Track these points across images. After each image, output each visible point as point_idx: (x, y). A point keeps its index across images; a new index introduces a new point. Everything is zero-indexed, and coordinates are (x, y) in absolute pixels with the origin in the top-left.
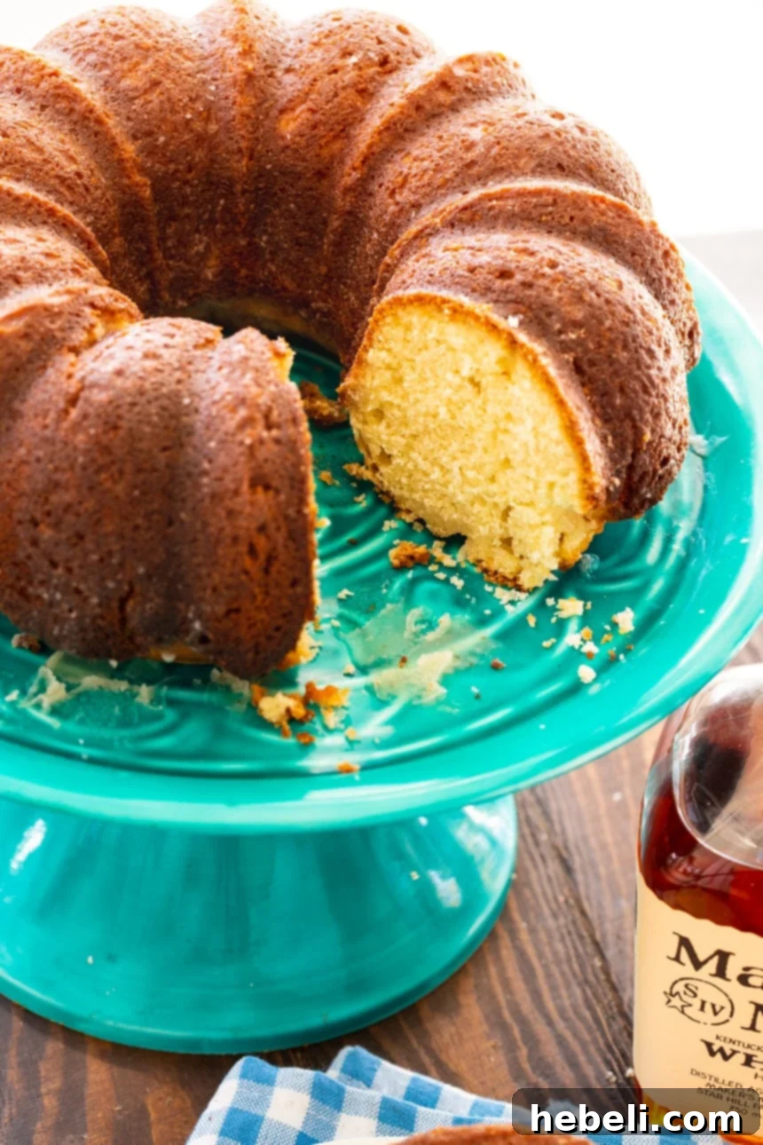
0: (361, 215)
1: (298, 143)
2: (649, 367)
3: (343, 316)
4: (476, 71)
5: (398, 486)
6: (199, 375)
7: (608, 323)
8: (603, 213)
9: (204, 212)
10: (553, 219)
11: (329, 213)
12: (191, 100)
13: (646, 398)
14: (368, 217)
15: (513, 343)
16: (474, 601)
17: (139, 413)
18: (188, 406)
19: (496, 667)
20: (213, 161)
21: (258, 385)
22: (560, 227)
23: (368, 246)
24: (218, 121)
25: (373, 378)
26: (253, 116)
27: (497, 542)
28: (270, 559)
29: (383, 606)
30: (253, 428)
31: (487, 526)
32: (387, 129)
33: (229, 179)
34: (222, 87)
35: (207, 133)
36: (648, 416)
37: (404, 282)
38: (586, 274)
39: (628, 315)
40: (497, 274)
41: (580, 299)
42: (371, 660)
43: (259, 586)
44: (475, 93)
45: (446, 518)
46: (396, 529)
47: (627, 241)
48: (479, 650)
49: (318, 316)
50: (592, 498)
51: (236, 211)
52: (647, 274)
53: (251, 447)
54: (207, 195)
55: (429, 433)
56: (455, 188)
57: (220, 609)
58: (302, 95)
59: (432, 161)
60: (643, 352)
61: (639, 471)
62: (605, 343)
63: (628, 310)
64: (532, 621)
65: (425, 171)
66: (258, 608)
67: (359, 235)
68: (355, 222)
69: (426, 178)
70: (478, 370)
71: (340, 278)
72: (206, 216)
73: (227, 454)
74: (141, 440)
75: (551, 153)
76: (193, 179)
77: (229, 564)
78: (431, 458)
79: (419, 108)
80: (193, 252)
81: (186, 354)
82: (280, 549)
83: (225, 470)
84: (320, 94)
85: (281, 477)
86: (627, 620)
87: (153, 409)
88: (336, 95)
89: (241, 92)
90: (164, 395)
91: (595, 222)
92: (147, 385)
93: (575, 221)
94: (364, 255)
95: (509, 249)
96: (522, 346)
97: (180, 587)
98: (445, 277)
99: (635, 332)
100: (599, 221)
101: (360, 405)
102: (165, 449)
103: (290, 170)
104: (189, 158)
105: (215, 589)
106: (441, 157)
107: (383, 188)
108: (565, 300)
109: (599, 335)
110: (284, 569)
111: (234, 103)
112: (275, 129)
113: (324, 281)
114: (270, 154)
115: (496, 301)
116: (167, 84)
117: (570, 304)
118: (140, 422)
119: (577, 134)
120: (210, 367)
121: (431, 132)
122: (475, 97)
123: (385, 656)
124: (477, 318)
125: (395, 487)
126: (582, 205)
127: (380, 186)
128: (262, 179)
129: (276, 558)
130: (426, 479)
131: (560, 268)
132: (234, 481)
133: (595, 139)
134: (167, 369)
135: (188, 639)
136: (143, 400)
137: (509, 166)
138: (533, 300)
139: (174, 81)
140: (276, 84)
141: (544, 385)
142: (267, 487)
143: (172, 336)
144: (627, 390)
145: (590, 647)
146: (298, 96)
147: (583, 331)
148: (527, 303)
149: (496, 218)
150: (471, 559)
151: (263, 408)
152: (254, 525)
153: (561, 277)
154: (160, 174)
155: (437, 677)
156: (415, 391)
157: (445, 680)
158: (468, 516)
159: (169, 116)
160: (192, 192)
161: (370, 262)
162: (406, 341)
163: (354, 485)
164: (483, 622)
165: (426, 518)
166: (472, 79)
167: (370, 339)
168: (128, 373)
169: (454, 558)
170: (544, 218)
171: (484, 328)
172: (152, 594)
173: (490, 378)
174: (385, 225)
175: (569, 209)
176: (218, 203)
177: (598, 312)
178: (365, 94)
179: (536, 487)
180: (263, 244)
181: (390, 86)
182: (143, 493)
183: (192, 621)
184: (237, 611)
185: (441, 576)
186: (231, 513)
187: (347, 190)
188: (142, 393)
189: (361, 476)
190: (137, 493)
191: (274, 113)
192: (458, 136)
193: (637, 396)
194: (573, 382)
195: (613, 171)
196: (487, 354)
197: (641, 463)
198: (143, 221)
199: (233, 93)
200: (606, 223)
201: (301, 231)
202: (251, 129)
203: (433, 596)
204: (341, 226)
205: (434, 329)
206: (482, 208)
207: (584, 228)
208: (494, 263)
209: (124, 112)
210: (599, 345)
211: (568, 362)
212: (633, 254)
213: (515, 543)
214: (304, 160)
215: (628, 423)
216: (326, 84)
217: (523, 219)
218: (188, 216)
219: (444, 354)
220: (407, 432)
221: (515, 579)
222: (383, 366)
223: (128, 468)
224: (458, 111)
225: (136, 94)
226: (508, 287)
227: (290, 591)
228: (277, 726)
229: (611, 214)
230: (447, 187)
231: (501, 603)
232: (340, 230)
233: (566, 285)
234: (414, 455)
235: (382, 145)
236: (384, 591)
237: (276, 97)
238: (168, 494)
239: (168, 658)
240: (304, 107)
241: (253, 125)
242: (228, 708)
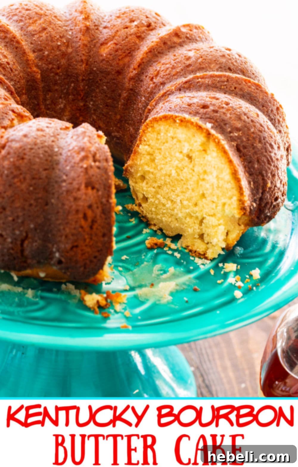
0: (137, 91)
1: (109, 58)
2: (270, 152)
3: (126, 138)
4: (191, 30)
5: (150, 213)
6: (62, 140)
7: (252, 130)
8: (249, 87)
9: (64, 89)
10: (227, 88)
11: (122, 90)
12: (60, 37)
13: (269, 166)
14: (140, 91)
15: (209, 134)
16: (185, 263)
17: (34, 153)
18: (57, 152)
19: (195, 290)
20: (69, 65)
21: (90, 143)
22: (230, 92)
23: (140, 104)
24: (72, 47)
25: (141, 160)
26: (88, 45)
27: (197, 236)
28: (94, 221)
29: (143, 263)
30: (88, 160)
31: (192, 228)
32: (150, 52)
33: (77, 74)
34: (75, 33)
35: (67, 52)
36: (269, 175)
37: (157, 112)
38: (242, 109)
39: (261, 128)
40: (201, 106)
41: (240, 119)
42: (137, 284)
43: (88, 234)
44: (190, 39)
45: (173, 226)
46: (148, 233)
47: (260, 100)
48: (187, 283)
49: (115, 139)
50: (243, 209)
51: (79, 89)
52: (269, 116)
53: (86, 169)
54: (66, 81)
55: (166, 184)
56: (181, 75)
57: (68, 246)
58: (111, 37)
59: (171, 64)
60: (268, 145)
61: (265, 201)
62: (251, 139)
63: (261, 125)
64: (212, 272)
65: (168, 69)
66: (86, 246)
67: (135, 100)
68: (133, 94)
69: (168, 72)
70: (191, 150)
71: (126, 121)
72: (65, 91)
73: (75, 172)
74: (34, 164)
75: (225, 63)
76: (60, 72)
77: (73, 223)
78: (167, 197)
79: (165, 43)
80: (58, 107)
81: (56, 131)
82: (98, 217)
83: (74, 179)
84: (120, 37)
85: (100, 184)
86: (256, 273)
87: (41, 151)
88: (127, 37)
89: (83, 35)
90: (46, 146)
91: (246, 90)
92: (38, 141)
93: (237, 89)
94: (137, 108)
95: (207, 97)
96: (213, 135)
97: (50, 235)
98: (176, 108)
99: (264, 136)
100: (248, 90)
101: (134, 174)
102: (45, 170)
103: (104, 70)
104: (58, 62)
105: (66, 236)
106: (175, 63)
107: (148, 77)
108: (233, 118)
109: (248, 135)
110: (99, 227)
111: (80, 39)
112: (98, 52)
113: (118, 122)
114: (96, 63)
115: (201, 118)
116: (50, 29)
117: (235, 120)
118: (34, 156)
119: (237, 57)
120: (67, 137)
121: (170, 54)
122: (191, 41)
123: (143, 283)
124: (192, 123)
125: (149, 213)
126: (240, 82)
127: (146, 77)
128: (92, 75)
129: (96, 222)
130: (164, 208)
131: (231, 105)
132: (78, 184)
133: (245, 60)
134: (48, 136)
135: (52, 262)
136: (36, 147)
137: (206, 67)
138: (218, 117)
139: (53, 29)
140: (99, 33)
141: (223, 154)
142: (93, 188)
143: (50, 124)
144: (260, 161)
145: (240, 284)
146: (109, 38)
147: (241, 132)
148: (215, 119)
149: (200, 86)
150: (184, 246)
151: (92, 153)
152: (87, 204)
153: (231, 109)
154: (45, 69)
155: (167, 292)
156: (161, 164)
157: (171, 294)
158: (183, 225)
159: (50, 43)
160: (59, 78)
161: (140, 111)
162: (157, 139)
163: (130, 215)
164: (189, 272)
165: (163, 228)
166: (189, 33)
167: (140, 140)
168: (29, 136)
169: (176, 245)
170: (222, 87)
171: (195, 128)
172: (36, 238)
173: (197, 153)
174: (148, 93)
175: (234, 84)
176: (71, 85)
177: (248, 125)
178: (140, 39)
179: (216, 206)
180: (90, 106)
181: (151, 35)
182: (35, 189)
183: (55, 253)
184: (77, 246)
185: (170, 252)
186: (76, 199)
187: (131, 79)
188: (36, 144)
189: (133, 209)
190: (31, 188)
191: (98, 45)
192: (183, 54)
193: (265, 165)
194: (236, 154)
195: (253, 74)
196: (196, 142)
197: (266, 197)
198: (36, 89)
199: (80, 35)
200: (251, 91)
201: (108, 99)
202: (87, 51)
203: (166, 260)
204: (127, 96)
205: (171, 132)
206: (194, 82)
207: (241, 93)
208: (200, 102)
209: (29, 40)
210: (248, 140)
211: (233, 146)
212: (263, 106)
213: (205, 236)
214: (111, 66)
215: (260, 178)
216: (123, 33)
217: (212, 87)
218: (56, 90)
219: (175, 144)
220: (156, 185)
221: (204, 254)
222: (146, 153)
223: (28, 177)
224: (183, 46)
225: (35, 33)
226: (206, 112)
227: (102, 239)
228: (92, 309)
229: (253, 88)
230: (177, 75)
231: (198, 264)
232: (126, 98)
233: (233, 112)
234: (159, 196)
235: (148, 59)
236: (143, 257)
237: (99, 38)
238: (46, 190)
239: (42, 275)
240: (112, 42)
241: (88, 49)
242: (69, 301)
